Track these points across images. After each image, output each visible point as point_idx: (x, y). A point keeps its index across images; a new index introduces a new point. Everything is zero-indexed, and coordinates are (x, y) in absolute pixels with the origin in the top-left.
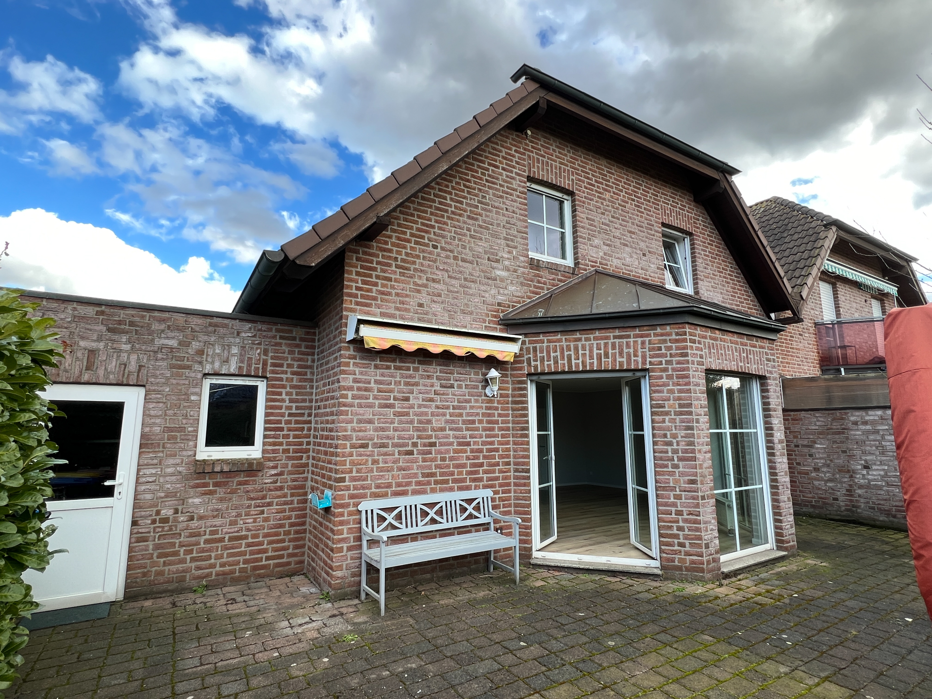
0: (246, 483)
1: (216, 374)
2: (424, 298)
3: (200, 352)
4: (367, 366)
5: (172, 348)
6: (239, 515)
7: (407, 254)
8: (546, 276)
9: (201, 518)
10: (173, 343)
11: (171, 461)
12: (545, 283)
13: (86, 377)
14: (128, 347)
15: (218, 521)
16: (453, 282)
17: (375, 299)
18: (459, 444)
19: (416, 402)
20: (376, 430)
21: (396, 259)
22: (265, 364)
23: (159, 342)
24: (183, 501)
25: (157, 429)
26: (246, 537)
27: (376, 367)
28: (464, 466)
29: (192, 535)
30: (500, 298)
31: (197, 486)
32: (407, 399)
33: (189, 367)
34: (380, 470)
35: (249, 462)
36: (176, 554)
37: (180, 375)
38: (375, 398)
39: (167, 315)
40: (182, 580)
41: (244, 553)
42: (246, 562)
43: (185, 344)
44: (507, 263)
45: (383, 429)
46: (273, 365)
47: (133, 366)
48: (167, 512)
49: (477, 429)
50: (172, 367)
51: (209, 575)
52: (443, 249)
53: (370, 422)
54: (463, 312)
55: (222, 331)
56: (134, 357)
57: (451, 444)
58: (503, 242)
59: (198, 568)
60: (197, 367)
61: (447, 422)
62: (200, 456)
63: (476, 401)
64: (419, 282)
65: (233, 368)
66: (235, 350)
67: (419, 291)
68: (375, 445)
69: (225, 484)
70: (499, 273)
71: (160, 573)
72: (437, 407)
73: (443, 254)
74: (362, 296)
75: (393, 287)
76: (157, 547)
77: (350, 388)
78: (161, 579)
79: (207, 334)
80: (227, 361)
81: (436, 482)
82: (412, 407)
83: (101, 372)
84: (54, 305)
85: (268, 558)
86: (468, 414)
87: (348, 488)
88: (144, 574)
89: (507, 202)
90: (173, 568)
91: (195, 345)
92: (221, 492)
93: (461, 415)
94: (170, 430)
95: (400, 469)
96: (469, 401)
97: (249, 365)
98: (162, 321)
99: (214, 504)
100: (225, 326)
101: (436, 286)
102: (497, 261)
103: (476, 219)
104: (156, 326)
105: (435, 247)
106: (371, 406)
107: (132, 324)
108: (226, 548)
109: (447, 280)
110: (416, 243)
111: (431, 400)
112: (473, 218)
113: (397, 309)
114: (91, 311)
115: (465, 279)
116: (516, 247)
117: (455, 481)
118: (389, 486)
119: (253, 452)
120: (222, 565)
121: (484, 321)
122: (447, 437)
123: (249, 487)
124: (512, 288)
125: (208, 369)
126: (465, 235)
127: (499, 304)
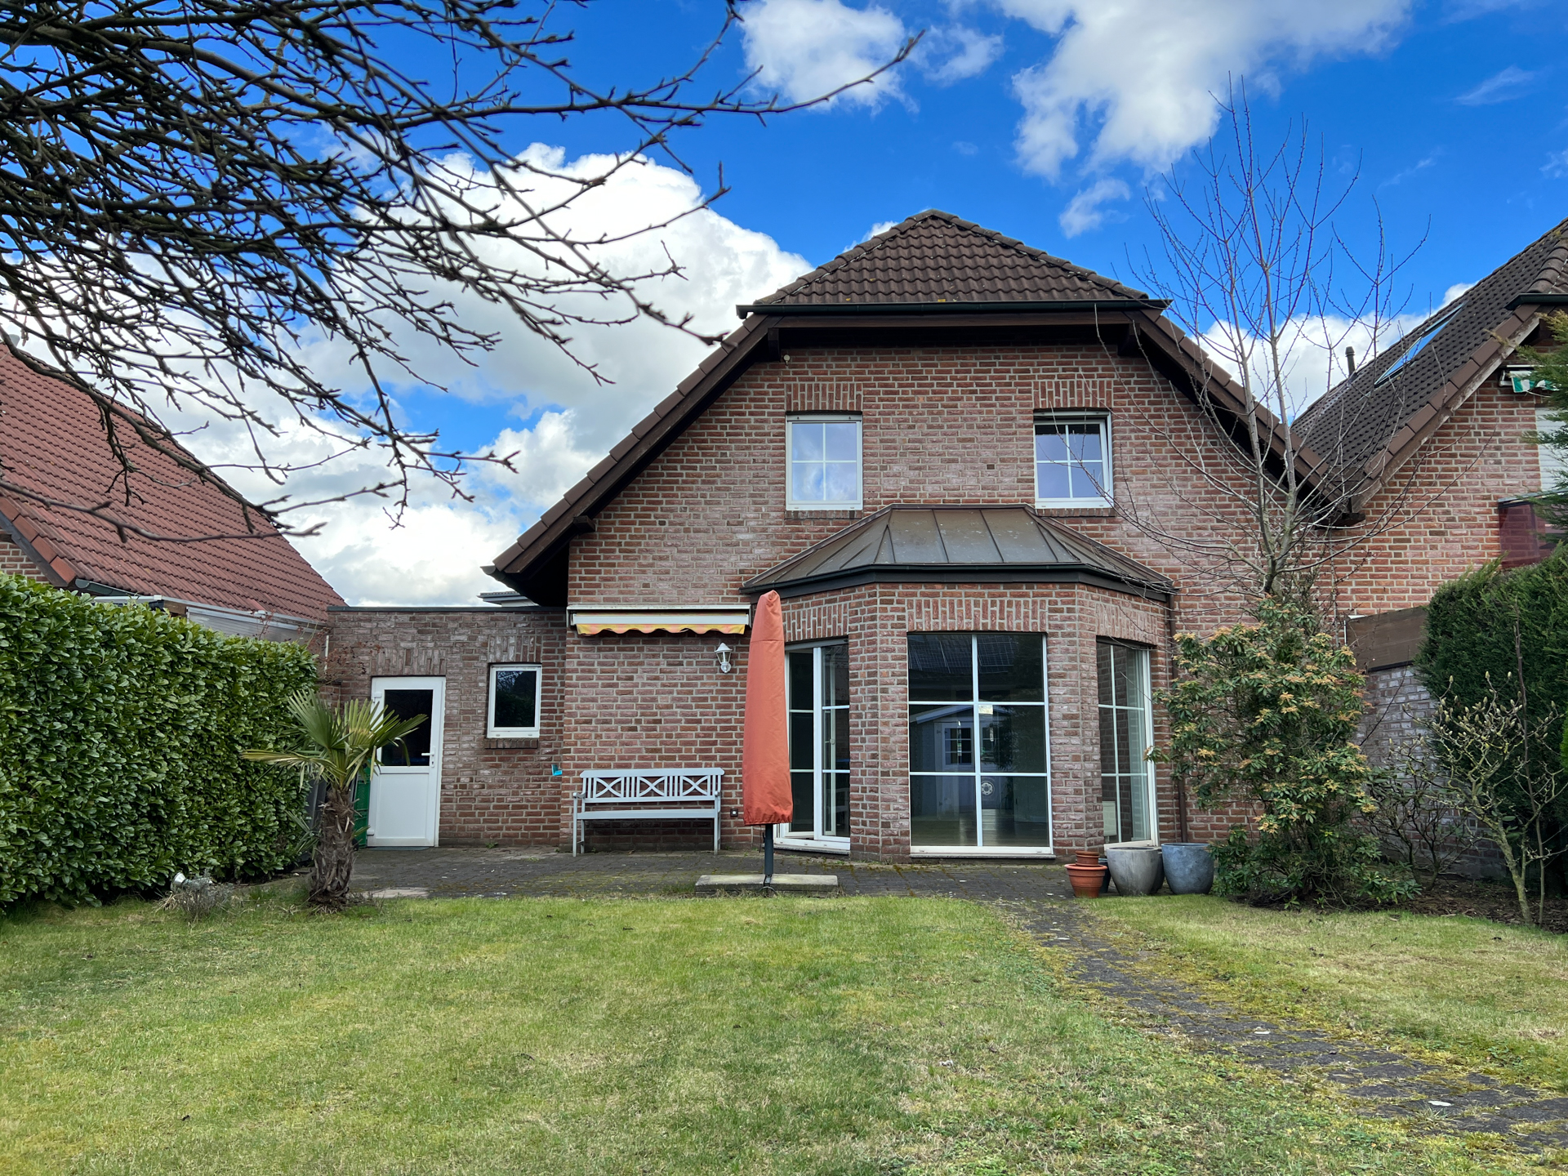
0: (525, 759)
1: (499, 663)
2: (650, 577)
3: (485, 645)
4: (592, 650)
5: (463, 643)
6: (520, 787)
7: (631, 537)
8: (809, 528)
9: (490, 787)
10: (464, 638)
11: (466, 738)
12: (807, 537)
13: (406, 671)
14: (431, 645)
15: (503, 791)
16: (684, 556)
17: (598, 586)
18: (688, 721)
19: (640, 681)
20: (599, 708)
21: (619, 544)
22: (538, 651)
23: (454, 638)
24: (476, 772)
25: (455, 712)
26: (526, 807)
27: (599, 650)
28: (693, 743)
29: (483, 801)
30: (742, 565)
31: (486, 760)
32: (631, 678)
33: (477, 658)
34: (604, 744)
35: (527, 741)
36: (473, 814)
37: (470, 666)
38: (599, 678)
39: (458, 615)
40: (478, 836)
41: (524, 821)
42: (527, 828)
43: (472, 638)
44: (752, 523)
45: (605, 707)
46: (546, 651)
47: (436, 661)
48: (465, 780)
49: (710, 707)
50: (464, 659)
51: (497, 835)
52: (671, 524)
53: (594, 700)
54: (695, 586)
55: (501, 624)
56: (436, 653)
57: (679, 721)
58: (748, 500)
59: (490, 829)
60: (483, 658)
61: (674, 699)
62: (490, 735)
63: (709, 678)
64: (644, 562)
65: (511, 657)
66: (512, 640)
67: (644, 572)
68: (598, 722)
69: (508, 759)
70: (741, 536)
71: (462, 829)
72: (664, 685)
73: (672, 529)
74: (586, 586)
75: (616, 572)
76: (458, 808)
77: (575, 671)
78: (463, 834)
79: (490, 628)
80: (506, 651)
81: (661, 758)
82: (636, 685)
83: (415, 666)
84: (383, 616)
85: (545, 828)
86: (699, 692)
87: (573, 758)
88: (451, 828)
89: (755, 452)
90: (471, 826)
91: (481, 638)
92: (505, 766)
93: (691, 692)
94: (465, 712)
95: (623, 744)
96: (701, 678)
97: (525, 653)
98: (455, 620)
99: (499, 776)
100: (504, 619)
101: (664, 563)
102: (740, 523)
103: (714, 482)
104: (451, 625)
105: (662, 523)
106: (595, 686)
107: (434, 625)
108: (510, 814)
109: (676, 555)
110: (641, 523)
111: (657, 678)
112: (709, 482)
113: (621, 592)
114: (405, 618)
115: (699, 551)
116: (766, 503)
117: (682, 758)
118: (612, 758)
119: (532, 733)
120: (508, 828)
121: (722, 593)
122: (674, 714)
123: (528, 763)
124: (757, 551)
125: (491, 659)
126: (699, 503)
127: (741, 572)
